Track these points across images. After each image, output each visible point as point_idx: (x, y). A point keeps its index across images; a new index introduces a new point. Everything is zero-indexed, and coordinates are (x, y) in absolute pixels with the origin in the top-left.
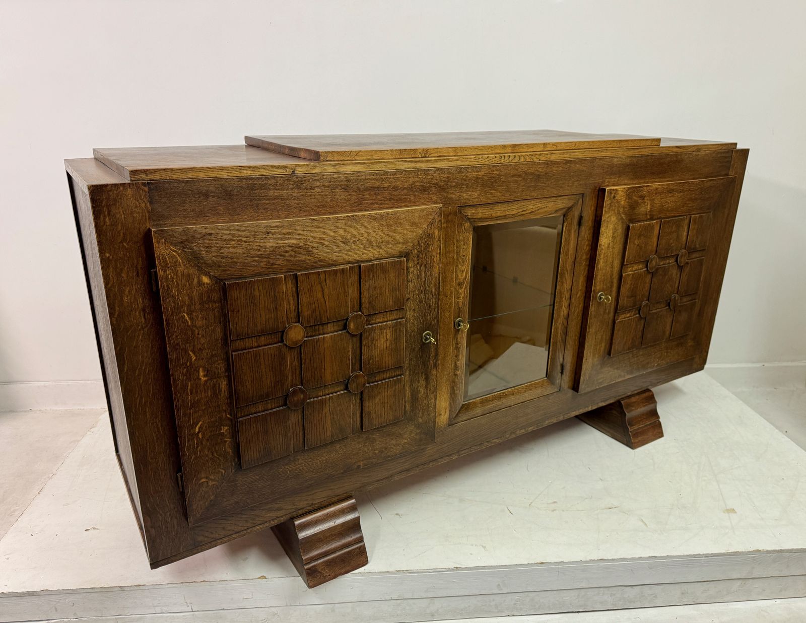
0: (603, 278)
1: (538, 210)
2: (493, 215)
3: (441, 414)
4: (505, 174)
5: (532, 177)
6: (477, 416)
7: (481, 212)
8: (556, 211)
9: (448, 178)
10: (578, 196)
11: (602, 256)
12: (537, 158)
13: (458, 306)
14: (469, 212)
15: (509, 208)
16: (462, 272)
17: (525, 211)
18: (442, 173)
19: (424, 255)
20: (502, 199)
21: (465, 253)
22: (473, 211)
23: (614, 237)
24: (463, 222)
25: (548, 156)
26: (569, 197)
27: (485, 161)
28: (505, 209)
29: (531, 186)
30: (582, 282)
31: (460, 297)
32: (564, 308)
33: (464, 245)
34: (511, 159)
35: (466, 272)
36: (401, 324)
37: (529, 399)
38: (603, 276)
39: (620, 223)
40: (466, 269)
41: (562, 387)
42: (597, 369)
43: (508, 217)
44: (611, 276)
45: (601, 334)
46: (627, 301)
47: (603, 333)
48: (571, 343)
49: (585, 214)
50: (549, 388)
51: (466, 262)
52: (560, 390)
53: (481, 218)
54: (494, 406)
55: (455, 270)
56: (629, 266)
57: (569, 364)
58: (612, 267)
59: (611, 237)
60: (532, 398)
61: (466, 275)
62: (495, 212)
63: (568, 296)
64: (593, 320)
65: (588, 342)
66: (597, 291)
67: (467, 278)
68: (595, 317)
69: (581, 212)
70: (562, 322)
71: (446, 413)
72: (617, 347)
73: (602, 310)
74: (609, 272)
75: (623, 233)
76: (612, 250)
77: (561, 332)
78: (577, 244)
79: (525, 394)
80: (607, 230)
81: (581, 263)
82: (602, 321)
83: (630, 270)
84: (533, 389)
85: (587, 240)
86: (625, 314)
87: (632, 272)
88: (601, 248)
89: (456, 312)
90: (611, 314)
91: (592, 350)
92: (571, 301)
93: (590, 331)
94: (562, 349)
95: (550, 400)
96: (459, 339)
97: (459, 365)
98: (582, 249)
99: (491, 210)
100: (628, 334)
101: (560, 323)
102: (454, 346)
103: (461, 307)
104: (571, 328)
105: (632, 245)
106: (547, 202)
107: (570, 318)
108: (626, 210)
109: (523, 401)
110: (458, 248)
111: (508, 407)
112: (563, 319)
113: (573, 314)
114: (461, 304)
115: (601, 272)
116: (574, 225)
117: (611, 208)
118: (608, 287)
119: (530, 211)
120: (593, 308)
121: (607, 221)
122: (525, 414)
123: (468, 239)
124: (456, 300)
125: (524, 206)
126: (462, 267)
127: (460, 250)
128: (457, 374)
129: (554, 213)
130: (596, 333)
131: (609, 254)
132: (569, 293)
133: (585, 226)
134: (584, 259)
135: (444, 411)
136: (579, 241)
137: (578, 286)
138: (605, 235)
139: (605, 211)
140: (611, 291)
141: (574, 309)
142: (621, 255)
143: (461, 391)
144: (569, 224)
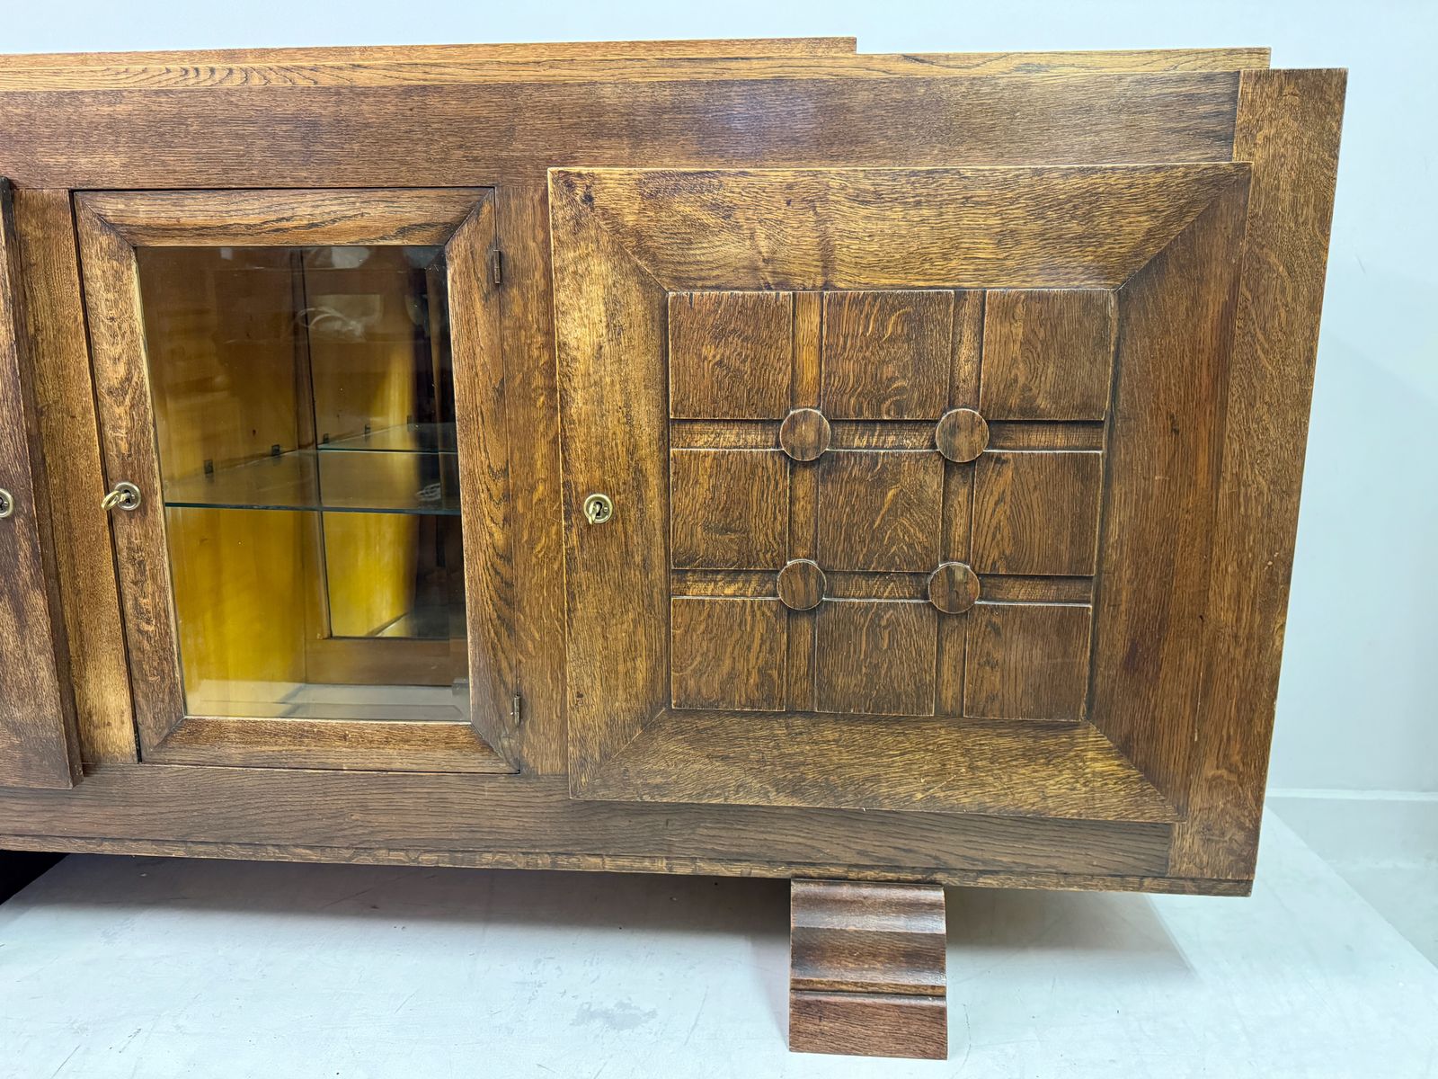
0: (595, 450)
1: (334, 221)
2: (182, 221)
3: (109, 724)
4: (198, 116)
5: (290, 127)
6: (227, 762)
7: (144, 211)
8: (403, 231)
9: (29, 116)
10: (474, 192)
11: (578, 381)
12: (305, 78)
13: (119, 451)
14: (111, 207)
15: (234, 207)
16: (116, 360)
17: (287, 220)
18: (9, 104)
20: (200, 180)
21: (113, 313)
22: (121, 207)
23: (614, 329)
24: (96, 232)
25: (346, 74)
26: (441, 192)
27: (136, 79)
28: (220, 208)
29: (291, 152)
30: (544, 456)
31: (120, 427)
32: (488, 522)
33: (109, 291)
34: (217, 77)
35: (128, 363)
37: (404, 767)
38: (596, 444)
39: (632, 283)
40: (125, 356)
41: (527, 766)
42: (631, 737)
43: (234, 231)
44: (628, 450)
45: (625, 626)
46: (710, 542)
47: (635, 627)
48: (537, 636)
49: (511, 251)
50: (478, 755)
51: (123, 336)
52: (519, 771)
53: (147, 227)
54: (280, 751)
55: (85, 352)
56: (697, 427)
57: (542, 701)
58: (629, 420)
59: (604, 324)
60: (415, 767)
61: (129, 372)
62: (187, 214)
63: (497, 489)
64: (581, 575)
65: (575, 641)
66: (579, 489)
67: (135, 379)
68: (587, 568)
69: (497, 241)
70: (492, 565)
71: (125, 725)
72: (691, 683)
73: (613, 552)
74: (620, 436)
75: (653, 319)
76: (616, 366)
77: (493, 593)
78: (502, 339)
79: (389, 750)
80: (582, 301)
81: (530, 398)
82: (619, 587)
83: (705, 443)
84: (413, 743)
85: (539, 329)
86: (716, 582)
87: (713, 450)
88: (568, 355)
89: (115, 465)
90: (658, 573)
91: (598, 670)
92: (514, 508)
93: (575, 609)
94: (504, 646)
95: (484, 791)
96: (136, 539)
97: (150, 608)
98: (526, 357)
99: (173, 208)
100: (736, 652)
101: (486, 568)
102: (125, 554)
103: (126, 453)
104: (530, 590)
105: (691, 361)
106: (362, 202)
107: (519, 559)
108: (649, 244)
109: (384, 766)
110: (91, 295)
111: (327, 767)
112: (494, 556)
113: (528, 548)
114: (124, 446)
115: (582, 431)
116: (478, 279)
117: (583, 233)
118: (624, 483)
119: (305, 222)
120: (574, 540)
121: (575, 273)
122: (394, 808)
123: (118, 276)
124: (109, 433)
125: (282, 207)
126: (112, 349)
127: (98, 303)
128: (147, 632)
129: (395, 237)
130: (604, 619)
131: (608, 380)
132: (500, 483)
133: (520, 286)
134: (538, 387)
135: (118, 717)
136: (506, 328)
137: (532, 466)
138: (577, 314)
139: (559, 240)
140: (640, 499)
141: (530, 533)
142: (659, 387)
143: (167, 682)
144: (460, 274)
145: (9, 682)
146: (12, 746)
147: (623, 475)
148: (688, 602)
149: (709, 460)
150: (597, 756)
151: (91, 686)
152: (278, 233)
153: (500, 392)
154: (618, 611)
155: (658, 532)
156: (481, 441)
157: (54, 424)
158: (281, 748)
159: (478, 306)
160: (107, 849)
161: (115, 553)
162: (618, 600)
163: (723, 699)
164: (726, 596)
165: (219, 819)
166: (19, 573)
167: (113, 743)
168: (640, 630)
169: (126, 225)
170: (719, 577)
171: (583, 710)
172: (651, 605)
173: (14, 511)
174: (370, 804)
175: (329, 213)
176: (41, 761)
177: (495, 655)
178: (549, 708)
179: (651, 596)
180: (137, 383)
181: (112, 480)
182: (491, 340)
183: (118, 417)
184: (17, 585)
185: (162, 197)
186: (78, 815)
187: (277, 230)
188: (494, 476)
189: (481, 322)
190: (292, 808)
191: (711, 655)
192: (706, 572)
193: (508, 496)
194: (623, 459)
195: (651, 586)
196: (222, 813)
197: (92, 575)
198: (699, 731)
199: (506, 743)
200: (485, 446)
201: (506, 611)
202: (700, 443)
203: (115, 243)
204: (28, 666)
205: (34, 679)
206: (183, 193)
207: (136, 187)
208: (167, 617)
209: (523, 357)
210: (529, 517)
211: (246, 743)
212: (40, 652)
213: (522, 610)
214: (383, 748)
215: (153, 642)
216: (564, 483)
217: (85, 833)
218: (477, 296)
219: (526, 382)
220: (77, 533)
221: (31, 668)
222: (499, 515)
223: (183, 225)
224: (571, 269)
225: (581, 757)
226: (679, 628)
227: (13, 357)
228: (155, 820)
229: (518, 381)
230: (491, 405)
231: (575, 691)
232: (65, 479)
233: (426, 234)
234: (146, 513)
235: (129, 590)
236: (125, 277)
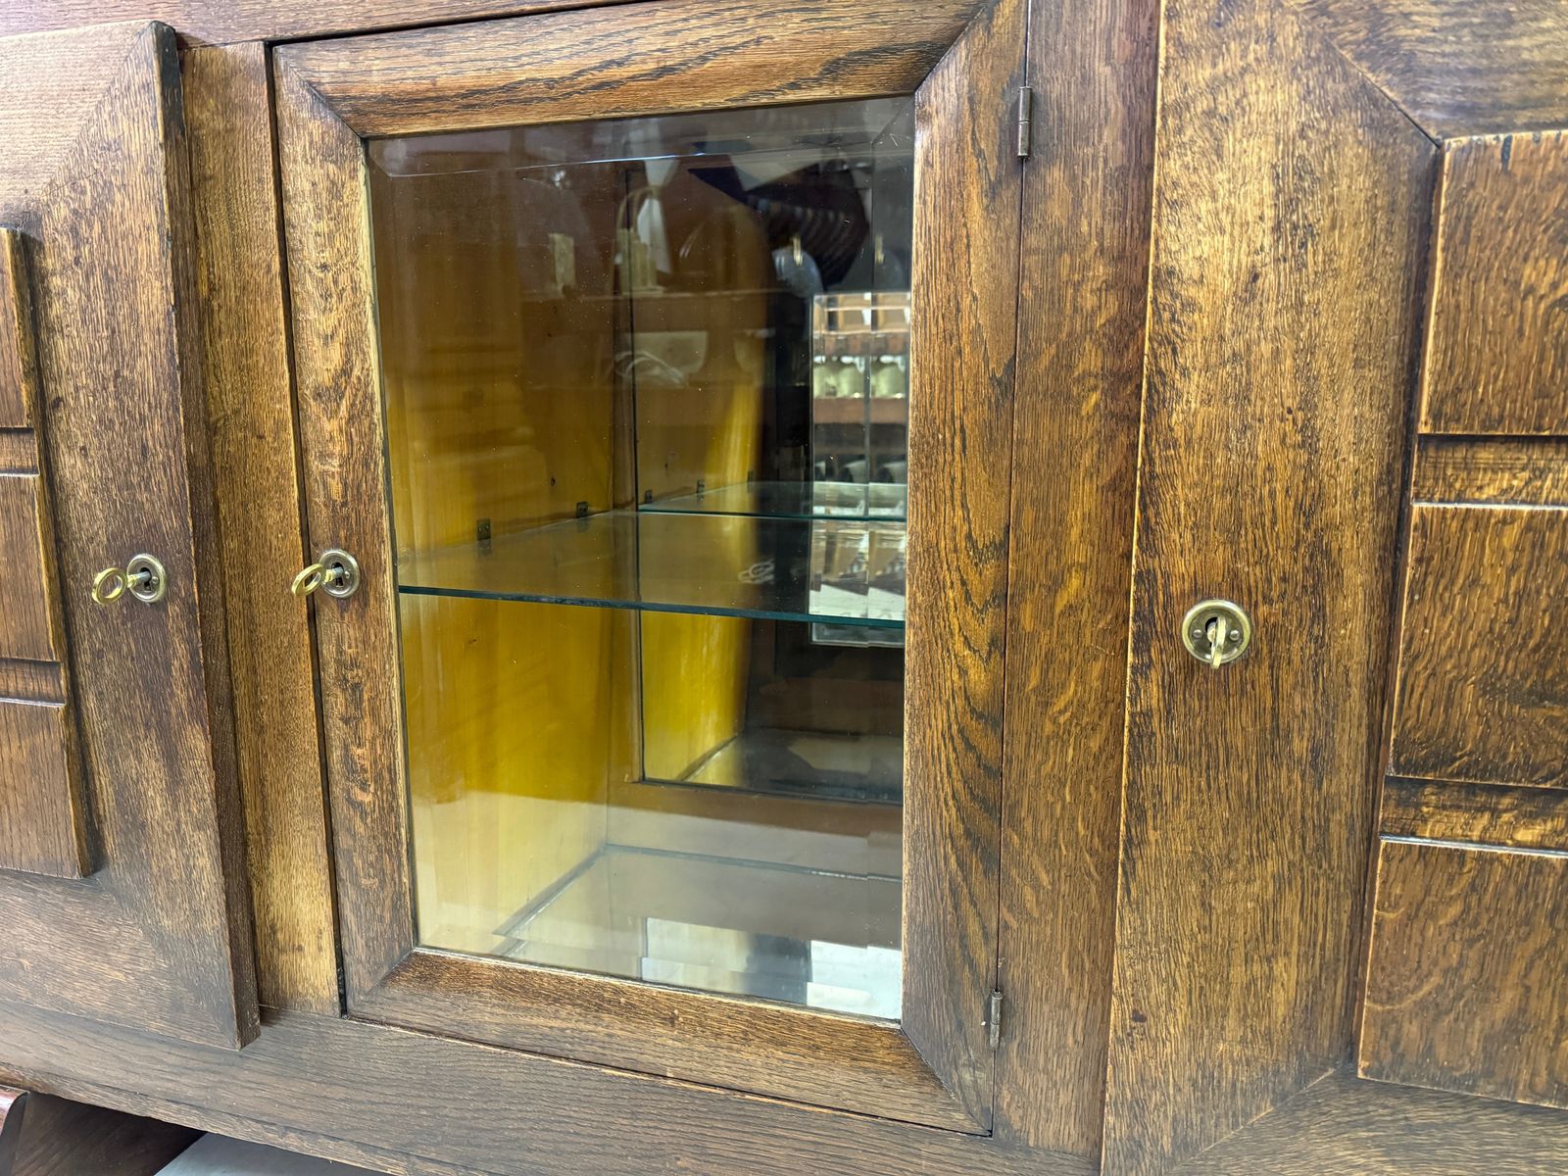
0: (1220, 504)
1: (704, 59)
3: (300, 948)
6: (476, 1036)
8: (833, 69)
11: (1192, 353)
13: (328, 496)
14: (329, 65)
16: (328, 339)
17: (620, 64)
19: (97, 228)
21: (327, 256)
22: (344, 65)
24: (304, 115)
28: (504, 52)
30: (1087, 517)
31: (331, 455)
32: (958, 645)
33: (319, 217)
36: (23, 492)
37: (775, 1089)
38: (1223, 491)
39: (1349, 127)
40: (341, 332)
41: (1008, 1125)
42: (1247, 1115)
43: (522, 95)
44: (1298, 506)
45: (1256, 888)
46: (1495, 723)
47: (1279, 891)
48: (1045, 879)
49: (1056, 87)
50: (911, 1090)
51: (340, 298)
52: (990, 1132)
53: (385, 99)
54: (563, 1030)
55: (282, 326)
56: (1485, 455)
57: (1046, 1008)
58: (1309, 440)
59: (1269, 224)
60: (792, 1093)
61: (348, 360)
62: (449, 68)
63: (982, 582)
64: (1163, 772)
65: (1137, 906)
66: (1174, 589)
67: (356, 372)
68: (1177, 757)
69: (1027, 71)
70: (961, 731)
71: (323, 953)
72: (1412, 1029)
73: (1242, 728)
74: (1283, 473)
75: (1392, 208)
76: (1287, 318)
77: (959, 786)
78: (1019, 276)
79: (747, 1055)
80: (1221, 176)
81: (1069, 398)
82: (1249, 804)
83: (1504, 492)
84: (792, 1049)
85: (1101, 250)
86: (1495, 813)
87: (1526, 508)
88: (1175, 296)
89: (321, 516)
90: (1346, 780)
91: (1184, 971)
92: (1015, 621)
93: (1143, 842)
94: (977, 890)
95: (919, 1157)
96: (350, 647)
97: (367, 764)
98: (1068, 310)
99: (427, 60)
100: (1535, 975)
101: (947, 736)
102: (332, 671)
103: (339, 500)
104: (1037, 786)
105: (1491, 296)
106: (761, 16)
107: (1016, 723)
108: (1402, 32)
109: (738, 1083)
110: (294, 227)
111: (639, 1067)
112: (964, 713)
113: (1038, 704)
114: (336, 487)
115: (1192, 463)
116: (979, 154)
117: (1239, 22)
118: (1284, 579)
119: (651, 66)
120: (1153, 696)
121: (1211, 113)
122: (753, 1159)
123: (335, 190)
124: (315, 465)
125: (613, 40)
126: (323, 319)
127: (304, 239)
128: (361, 804)
129: (818, 81)
130: (1207, 868)
131: (1266, 348)
132: (989, 570)
133: (1069, 161)
134: (1087, 374)
135: (313, 938)
136: (1029, 252)
137: (1059, 538)
138: (1204, 206)
139: (1177, 41)
140: (1319, 614)
141: (1045, 672)
142: (1392, 363)
143: (389, 889)
144: (943, 146)
145: (155, 870)
146: (157, 971)
147: (1283, 561)
148: (1424, 851)
149: (1510, 536)
150: (1166, 1142)
151: (276, 883)
152: (601, 92)
153: (1006, 386)
154: (1242, 855)
155: (1355, 691)
156: (957, 486)
157: (232, 449)
158: (564, 1025)
159: (976, 209)
160: (293, 1143)
161: (317, 667)
162: (1244, 832)
163: (1489, 1074)
164: (1519, 845)
165: (459, 1128)
166: (172, 694)
167: (305, 979)
168: (1291, 899)
169: (352, 98)
170: (1506, 801)
171: (1143, 1048)
172: (1323, 849)
173: (166, 593)
174: (708, 1144)
175: (695, 44)
176: (198, 1000)
177: (956, 907)
178: (1061, 1025)
179: (1324, 829)
180: (359, 378)
181: (316, 545)
182: (997, 280)
183: (328, 437)
184: (168, 713)
185: (406, 41)
186: (253, 1086)
187: (600, 86)
188: (979, 558)
189: (977, 242)
190: (578, 1129)
191: (1468, 975)
192: (1471, 790)
193: (1003, 597)
194: (1287, 524)
195: (1328, 805)
196: (465, 1119)
197: (282, 703)
198: (1411, 1129)
199: (967, 1077)
200: (964, 495)
201: (984, 825)
202: (1490, 491)
203: (334, 132)
204: (182, 846)
205: (189, 869)
206: (441, 31)
207: (368, 25)
208: (393, 782)
209: (1061, 312)
210: (1044, 640)
211: (508, 1008)
212: (199, 826)
213: (1016, 824)
214: (738, 1051)
215: (369, 820)
216: (1139, 575)
217: (264, 1115)
218: (974, 190)
219: (1063, 363)
220: (262, 632)
221: (186, 851)
222: (982, 633)
223: (441, 89)
224: (1203, 104)
225: (1130, 1138)
226: (1395, 907)
227: (170, 333)
228: (361, 1111)
229: (1045, 361)
230: (983, 412)
231: (1129, 1008)
232: (247, 542)
233: (877, 69)
234: (366, 604)
235: (337, 731)
236: (347, 192)
